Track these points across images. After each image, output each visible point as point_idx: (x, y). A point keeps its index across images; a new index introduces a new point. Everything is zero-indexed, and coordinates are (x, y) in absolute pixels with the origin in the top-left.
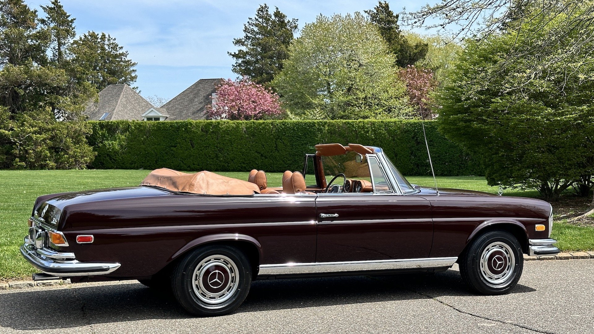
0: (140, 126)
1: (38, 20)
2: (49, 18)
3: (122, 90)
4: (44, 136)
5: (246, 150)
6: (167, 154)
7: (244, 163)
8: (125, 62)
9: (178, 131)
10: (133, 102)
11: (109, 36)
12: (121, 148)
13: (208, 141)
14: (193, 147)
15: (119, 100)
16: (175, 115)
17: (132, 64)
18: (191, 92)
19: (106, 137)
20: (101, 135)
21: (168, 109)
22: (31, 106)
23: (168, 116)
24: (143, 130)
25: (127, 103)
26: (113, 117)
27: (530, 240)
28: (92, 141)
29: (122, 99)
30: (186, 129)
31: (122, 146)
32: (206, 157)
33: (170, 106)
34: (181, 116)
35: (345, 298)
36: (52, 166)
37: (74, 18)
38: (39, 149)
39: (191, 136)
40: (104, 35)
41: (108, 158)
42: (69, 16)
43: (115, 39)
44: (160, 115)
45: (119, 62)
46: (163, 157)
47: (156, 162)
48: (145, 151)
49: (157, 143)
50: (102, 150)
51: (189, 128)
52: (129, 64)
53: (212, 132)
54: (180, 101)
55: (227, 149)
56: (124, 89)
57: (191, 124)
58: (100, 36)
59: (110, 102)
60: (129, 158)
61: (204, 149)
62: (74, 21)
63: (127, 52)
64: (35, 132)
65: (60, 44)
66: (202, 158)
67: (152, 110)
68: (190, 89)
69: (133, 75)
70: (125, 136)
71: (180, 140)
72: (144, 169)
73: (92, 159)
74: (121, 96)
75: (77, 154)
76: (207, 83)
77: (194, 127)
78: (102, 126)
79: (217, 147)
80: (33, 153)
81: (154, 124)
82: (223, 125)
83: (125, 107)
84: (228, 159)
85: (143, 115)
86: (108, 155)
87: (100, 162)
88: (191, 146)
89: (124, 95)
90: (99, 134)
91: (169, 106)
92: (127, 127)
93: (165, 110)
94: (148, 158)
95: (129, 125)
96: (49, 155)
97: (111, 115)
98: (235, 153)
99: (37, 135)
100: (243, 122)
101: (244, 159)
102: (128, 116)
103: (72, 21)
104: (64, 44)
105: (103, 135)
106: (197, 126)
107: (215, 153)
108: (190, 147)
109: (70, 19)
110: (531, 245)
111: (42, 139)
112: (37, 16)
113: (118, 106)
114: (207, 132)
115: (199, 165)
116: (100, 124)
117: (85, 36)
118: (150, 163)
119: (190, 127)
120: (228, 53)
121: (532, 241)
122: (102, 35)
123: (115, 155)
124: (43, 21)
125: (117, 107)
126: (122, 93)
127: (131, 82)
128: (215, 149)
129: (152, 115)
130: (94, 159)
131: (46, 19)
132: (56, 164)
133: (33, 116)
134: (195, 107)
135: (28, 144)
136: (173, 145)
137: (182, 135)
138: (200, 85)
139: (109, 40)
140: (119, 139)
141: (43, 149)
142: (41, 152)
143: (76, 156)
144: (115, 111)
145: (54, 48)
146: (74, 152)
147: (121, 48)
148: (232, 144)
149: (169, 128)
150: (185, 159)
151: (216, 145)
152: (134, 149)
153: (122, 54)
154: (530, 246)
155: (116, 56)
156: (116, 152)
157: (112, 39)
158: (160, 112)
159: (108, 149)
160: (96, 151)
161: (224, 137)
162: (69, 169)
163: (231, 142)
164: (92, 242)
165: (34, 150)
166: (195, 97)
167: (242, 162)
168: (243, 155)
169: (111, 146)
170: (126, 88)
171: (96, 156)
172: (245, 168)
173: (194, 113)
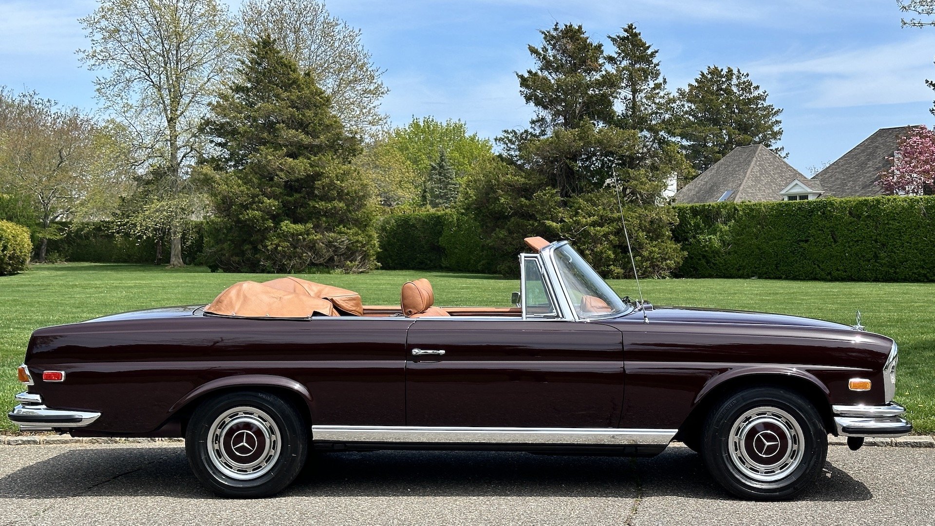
0: (752, 210)
1: (605, 58)
2: (620, 54)
3: (755, 153)
4: (605, 229)
5: (927, 245)
6: (794, 253)
7: (923, 268)
8: (765, 109)
9: (810, 216)
10: (772, 173)
11: (739, 71)
12: (722, 245)
13: (860, 232)
14: (835, 242)
15: (749, 170)
16: (833, 191)
17: (774, 111)
18: (863, 151)
19: (701, 229)
20: (694, 226)
21: (822, 181)
22: (590, 186)
23: (822, 192)
24: (755, 216)
25: (761, 174)
26: (738, 197)
27: (834, 406)
28: (679, 235)
29: (754, 168)
30: (824, 213)
31: (723, 242)
32: (857, 258)
33: (826, 176)
36: (618, 273)
37: (656, 50)
38: (599, 248)
39: (831, 224)
40: (730, 71)
41: (703, 261)
42: (649, 47)
43: (748, 75)
44: (810, 190)
45: (754, 110)
46: (787, 258)
47: (777, 267)
48: (759, 249)
49: (777, 237)
50: (695, 249)
51: (829, 211)
52: (769, 111)
53: (869, 216)
54: (844, 167)
55: (894, 245)
56: (757, 153)
57: (832, 204)
58: (724, 73)
59: (736, 174)
60: (735, 261)
61: (853, 245)
62: (657, 54)
63: (765, 92)
64: (594, 224)
65: (634, 92)
66: (850, 260)
67: (797, 184)
68: (861, 146)
69: (776, 129)
70: (730, 226)
71: (813, 231)
72: (759, 278)
73: (678, 263)
74: (753, 163)
75: (654, 256)
76: (890, 134)
77: (837, 208)
78: (695, 212)
79: (876, 241)
80: (590, 255)
81: (773, 207)
82: (885, 204)
83: (757, 180)
84: (895, 260)
85: (783, 192)
86: (704, 256)
87: (692, 268)
88: (832, 240)
89: (756, 162)
90: (690, 224)
91: (824, 177)
92: (732, 212)
93: (818, 182)
94: (764, 260)
95: (736, 209)
96: (613, 256)
97: (735, 193)
98: (907, 251)
99: (596, 228)
100: (921, 199)
101: (924, 260)
103: (653, 55)
104: (641, 91)
105: (697, 226)
106: (842, 208)
107: (872, 251)
108: (832, 242)
109: (649, 52)
110: (838, 415)
111: (602, 233)
112: (602, 52)
113: (746, 178)
114: (859, 217)
115: (846, 272)
116: (692, 208)
117: (703, 75)
118: (767, 268)
119: (829, 209)
120: (927, 81)
121: (837, 408)
122: (727, 71)
123: (714, 257)
124: (611, 59)
125: (745, 181)
126: (755, 159)
127: (773, 141)
128: (872, 244)
129: (796, 191)
130: (681, 262)
131: (616, 56)
132: (622, 271)
133: (592, 200)
134: (868, 175)
135: (584, 241)
136: (804, 238)
137: (817, 223)
138: (879, 139)
139: (738, 78)
140: (721, 231)
141: (604, 248)
142: (602, 252)
143: (653, 258)
144: (741, 188)
145: (625, 98)
146: (651, 253)
147: (757, 88)
148: (901, 236)
150: (823, 262)
151: (874, 238)
152: (742, 246)
153: (759, 98)
154: (837, 419)
155: (751, 101)
156: (716, 252)
157: (743, 75)
158: (808, 186)
159: (704, 247)
160: (687, 250)
161: (887, 224)
162: (643, 278)
163: (900, 233)
164: (62, 381)
165: (592, 250)
166: (869, 160)
167: (920, 265)
168: (920, 254)
169: (708, 243)
170: (761, 150)
171: (686, 258)
172: (925, 275)
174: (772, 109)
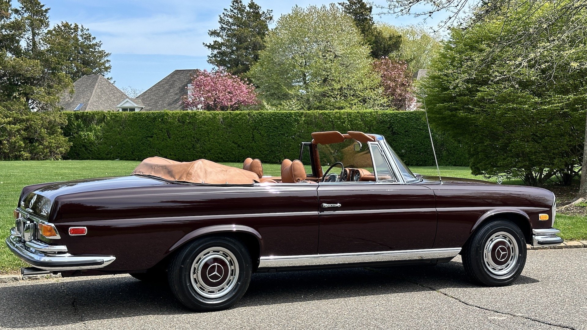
0: (116, 116)
1: (12, 10)
2: (23, 8)
3: (97, 80)
4: (18, 126)
5: (223, 140)
6: (143, 144)
7: (221, 154)
8: (100, 52)
9: (154, 121)
10: (108, 93)
11: (82, 26)
12: (97, 139)
13: (184, 132)
14: (169, 138)
15: (94, 91)
16: (150, 106)
17: (106, 54)
18: (167, 83)
19: (81, 128)
20: (77, 126)
21: (143, 100)
22: (5, 97)
23: (143, 107)
24: (119, 121)
25: (102, 94)
26: (88, 108)
27: (533, 230)
28: (67, 131)
29: (96, 90)
30: (162, 120)
31: (97, 137)
32: (183, 148)
33: (145, 97)
34: (157, 107)
35: (346, 291)
36: (27, 157)
37: (49, 8)
38: (13, 139)
39: (167, 127)
40: (76, 26)
41: (83, 149)
42: (43, 6)
43: (88, 30)
44: (136, 105)
45: (93, 52)
46: (139, 147)
47: (132, 153)
48: (121, 141)
49: (133, 134)
50: (78, 141)
51: (166, 118)
52: (102, 54)
53: (189, 123)
54: (156, 92)
55: (204, 140)
56: (98, 80)
57: (167, 114)
58: (72, 26)
59: (85, 93)
60: (105, 149)
61: (180, 140)
62: (49, 11)
63: (101, 42)
64: (9, 123)
65: (34, 34)
66: (178, 148)
67: (127, 101)
68: (165, 80)
69: (107, 65)
70: (101, 127)
71: (156, 130)
72: (121, 159)
73: (67, 150)
74: (96, 87)
75: (51, 145)
76: (182, 73)
77: (171, 117)
78: (77, 116)
79: (194, 138)
80: (7, 144)
81: (130, 115)
82: (199, 115)
83: (99, 97)
84: (205, 149)
85: (119, 106)
86: (84, 146)
87: (76, 153)
88: (168, 137)
89: (98, 85)
90: (74, 124)
91: (144, 97)
92: (102, 118)
93: (140, 101)
94: (124, 149)
95: (105, 116)
96: (23, 145)
97: (86, 105)
98: (212, 144)
99: (11, 126)
100: (220, 113)
101: (221, 149)
102: (103, 107)
103: (46, 11)
104: (39, 34)
105: (79, 126)
106: (173, 116)
107: (192, 144)
108: (167, 138)
109: (44, 9)
110: (535, 235)
111: (16, 129)
112: (10, 6)
113: (92, 96)
114: (184, 123)
115: (175, 156)
116: (75, 114)
117: (59, 27)
118: (126, 154)
119: (166, 117)
120: (204, 44)
121: (535, 231)
122: (74, 26)
123: (91, 146)
124: (16, 11)
125: (91, 98)
126: (97, 84)
127: (106, 73)
128: (191, 139)
129: (127, 105)
130: (69, 149)
131: (20, 9)
132: (30, 155)
133: (7, 106)
134: (171, 97)
135: (2, 135)
136: (150, 135)
137: (158, 126)
138: (176, 76)
139: (82, 31)
140: (95, 130)
141: (17, 139)
142: (15, 142)
143: (51, 146)
144: (90, 102)
145: (28, 38)
146: (49, 142)
147: (94, 38)
148: (208, 134)
149: (145, 118)
150: (162, 150)
151: (193, 135)
152: (110, 139)
153: (96, 45)
154: (533, 236)
155: (90, 46)
156: (92, 143)
157: (85, 29)
158: (135, 102)
159: (84, 139)
160: (72, 141)
161: (200, 127)
162: (44, 160)
163: (208, 133)
164: (85, 234)
165: (8, 141)
166: (171, 88)
167: (219, 152)
168: (219, 145)
169: (86, 137)
170: (101, 78)
171: (71, 147)
172: (222, 158)
173: (169, 104)
174: (105, 53)
